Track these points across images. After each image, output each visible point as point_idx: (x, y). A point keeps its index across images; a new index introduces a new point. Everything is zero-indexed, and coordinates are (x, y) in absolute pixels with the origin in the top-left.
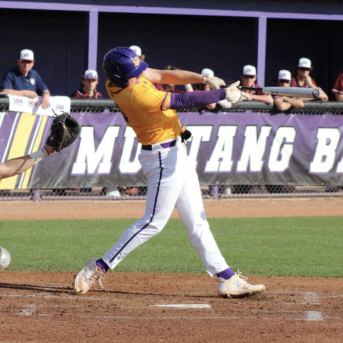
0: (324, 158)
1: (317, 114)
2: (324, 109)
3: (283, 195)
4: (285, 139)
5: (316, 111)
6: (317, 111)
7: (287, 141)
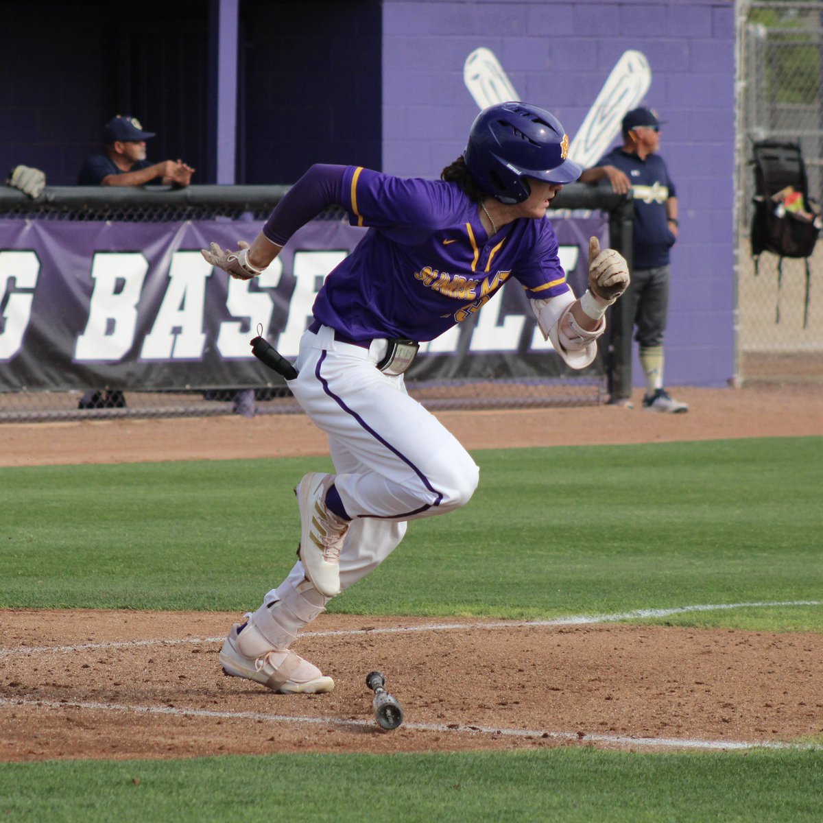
0: (111, 326)
1: (91, 218)
2: (107, 206)
3: (9, 417)
4: (12, 280)
5: (87, 211)
6: (91, 211)
7: (20, 284)
